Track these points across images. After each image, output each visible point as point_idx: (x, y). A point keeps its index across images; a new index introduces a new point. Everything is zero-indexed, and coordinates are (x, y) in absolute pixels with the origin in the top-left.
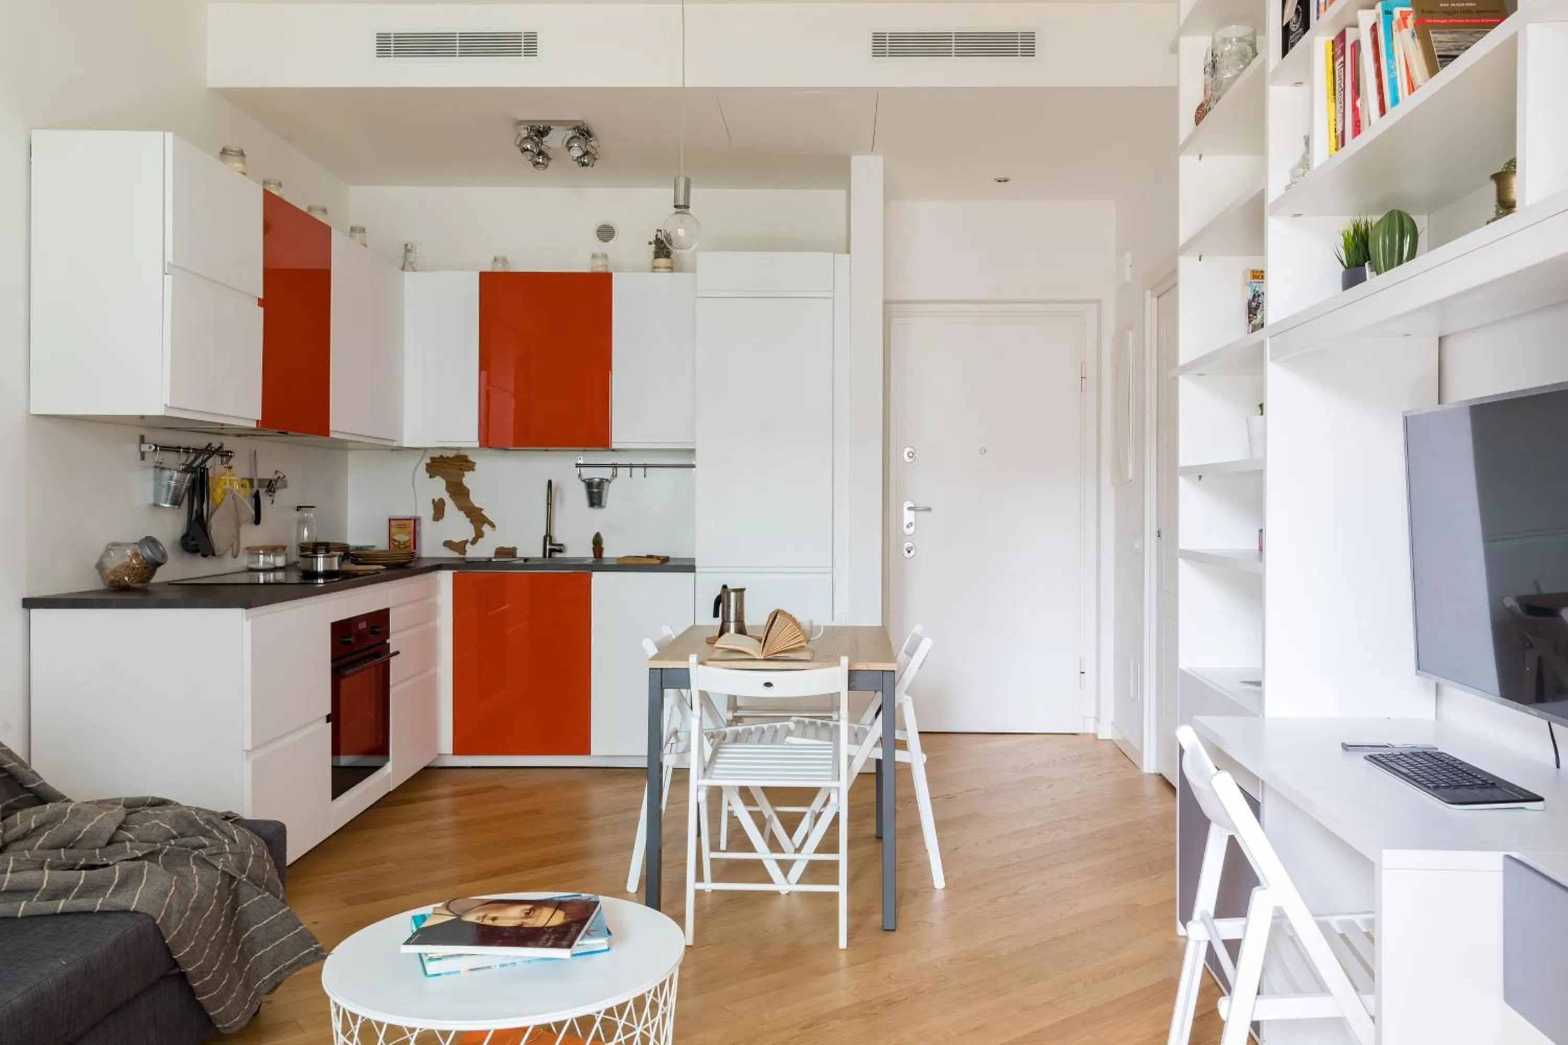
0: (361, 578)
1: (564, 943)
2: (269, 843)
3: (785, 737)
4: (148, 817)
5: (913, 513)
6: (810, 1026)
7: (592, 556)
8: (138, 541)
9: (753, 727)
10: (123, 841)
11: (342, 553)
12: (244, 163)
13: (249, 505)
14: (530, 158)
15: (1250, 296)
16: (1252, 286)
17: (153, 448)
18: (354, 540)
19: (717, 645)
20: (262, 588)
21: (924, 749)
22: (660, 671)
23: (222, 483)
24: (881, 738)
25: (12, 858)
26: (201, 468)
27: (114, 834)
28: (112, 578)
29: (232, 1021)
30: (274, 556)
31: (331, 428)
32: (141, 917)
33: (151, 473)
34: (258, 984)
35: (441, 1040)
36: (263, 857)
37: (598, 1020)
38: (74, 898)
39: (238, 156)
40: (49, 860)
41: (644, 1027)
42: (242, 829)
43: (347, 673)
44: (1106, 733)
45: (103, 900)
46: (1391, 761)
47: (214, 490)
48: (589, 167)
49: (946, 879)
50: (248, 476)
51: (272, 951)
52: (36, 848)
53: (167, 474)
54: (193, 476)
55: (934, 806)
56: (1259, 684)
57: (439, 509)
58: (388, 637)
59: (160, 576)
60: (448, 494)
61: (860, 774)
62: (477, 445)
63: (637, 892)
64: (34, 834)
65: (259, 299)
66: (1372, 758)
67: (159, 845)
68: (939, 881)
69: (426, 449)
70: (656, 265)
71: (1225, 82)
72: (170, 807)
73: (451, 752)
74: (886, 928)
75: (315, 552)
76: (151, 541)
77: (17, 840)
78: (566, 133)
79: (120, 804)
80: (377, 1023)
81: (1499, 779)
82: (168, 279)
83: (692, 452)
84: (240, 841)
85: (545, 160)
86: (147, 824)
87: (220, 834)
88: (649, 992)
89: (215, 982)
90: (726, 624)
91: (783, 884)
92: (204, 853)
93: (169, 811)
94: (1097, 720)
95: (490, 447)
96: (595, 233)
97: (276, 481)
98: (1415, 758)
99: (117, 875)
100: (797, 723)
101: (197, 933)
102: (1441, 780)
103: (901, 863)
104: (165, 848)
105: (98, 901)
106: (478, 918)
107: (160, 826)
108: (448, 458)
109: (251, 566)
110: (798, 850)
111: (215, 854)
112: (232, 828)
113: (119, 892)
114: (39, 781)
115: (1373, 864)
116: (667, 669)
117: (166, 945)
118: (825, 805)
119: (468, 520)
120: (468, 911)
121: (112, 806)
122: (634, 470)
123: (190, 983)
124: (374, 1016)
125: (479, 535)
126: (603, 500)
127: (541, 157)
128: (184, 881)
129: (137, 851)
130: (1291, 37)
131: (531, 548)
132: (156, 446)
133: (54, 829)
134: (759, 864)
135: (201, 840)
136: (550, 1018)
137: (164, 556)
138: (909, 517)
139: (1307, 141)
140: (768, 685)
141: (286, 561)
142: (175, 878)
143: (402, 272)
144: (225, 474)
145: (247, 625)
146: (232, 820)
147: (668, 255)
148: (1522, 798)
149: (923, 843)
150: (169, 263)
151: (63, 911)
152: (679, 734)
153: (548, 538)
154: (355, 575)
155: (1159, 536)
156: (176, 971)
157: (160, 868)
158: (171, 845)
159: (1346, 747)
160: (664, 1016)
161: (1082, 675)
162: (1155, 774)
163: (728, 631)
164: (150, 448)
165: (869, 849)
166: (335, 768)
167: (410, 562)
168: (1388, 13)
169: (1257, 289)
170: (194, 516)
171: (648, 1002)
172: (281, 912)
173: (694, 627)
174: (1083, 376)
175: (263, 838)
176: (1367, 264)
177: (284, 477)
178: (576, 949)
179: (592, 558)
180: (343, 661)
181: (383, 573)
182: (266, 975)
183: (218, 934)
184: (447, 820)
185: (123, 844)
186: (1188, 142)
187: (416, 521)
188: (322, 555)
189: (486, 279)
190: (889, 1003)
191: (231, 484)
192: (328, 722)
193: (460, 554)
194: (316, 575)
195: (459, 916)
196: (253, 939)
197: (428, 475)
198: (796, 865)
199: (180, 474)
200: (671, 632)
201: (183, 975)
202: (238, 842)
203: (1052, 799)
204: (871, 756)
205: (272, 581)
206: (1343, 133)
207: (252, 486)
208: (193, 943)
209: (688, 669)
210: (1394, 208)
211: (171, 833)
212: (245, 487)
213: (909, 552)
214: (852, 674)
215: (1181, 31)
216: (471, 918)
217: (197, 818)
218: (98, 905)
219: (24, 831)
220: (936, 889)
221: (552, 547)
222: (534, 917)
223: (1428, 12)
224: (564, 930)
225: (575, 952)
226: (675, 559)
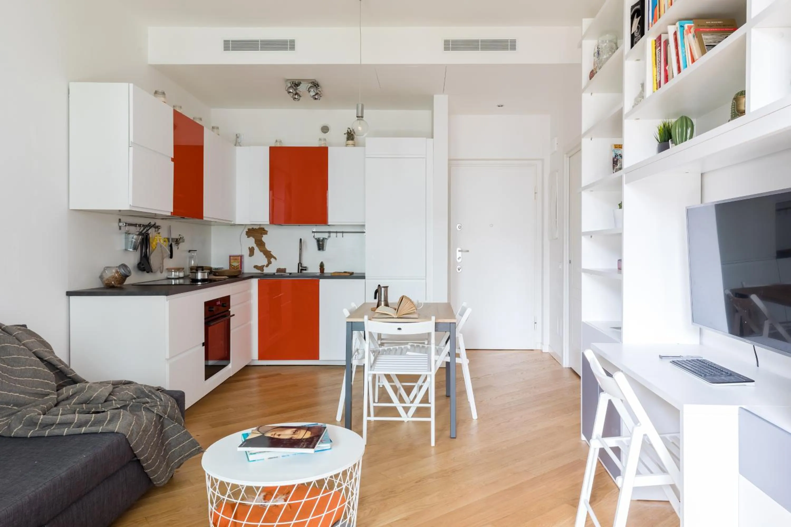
0: (217, 282)
1: (311, 446)
2: (177, 400)
3: (406, 352)
4: (123, 390)
5: (460, 253)
6: (420, 481)
7: (319, 272)
8: (118, 265)
9: (391, 348)
10: (112, 401)
11: (209, 271)
12: (165, 97)
13: (168, 250)
14: (292, 96)
15: (614, 155)
16: (614, 151)
17: (125, 224)
18: (214, 265)
19: (376, 311)
20: (173, 286)
21: (468, 357)
22: (351, 323)
23: (156, 240)
24: (449, 353)
25: (61, 409)
26: (146, 234)
27: (107, 398)
28: (107, 282)
29: (161, 481)
30: (179, 272)
31: (204, 215)
32: (119, 435)
33: (123, 236)
34: (172, 464)
35: (256, 491)
36: (175, 407)
37: (326, 482)
38: (89, 427)
39: (162, 94)
40: (78, 409)
41: (347, 484)
42: (165, 394)
43: (212, 324)
44: (546, 349)
45: (102, 427)
46: (683, 363)
47: (152, 243)
48: (318, 100)
49: (478, 415)
50: (167, 237)
51: (179, 450)
52: (72, 404)
53: (131, 236)
54: (143, 237)
55: (472, 382)
56: (620, 328)
57: (252, 252)
58: (229, 308)
59: (128, 281)
60: (256, 245)
61: (439, 368)
62: (268, 223)
63: (340, 421)
64: (71, 397)
65: (172, 158)
66: (673, 362)
67: (127, 402)
68: (475, 416)
69: (246, 225)
70: (347, 144)
71: (603, 60)
72: (134, 384)
73: (257, 358)
74: (452, 437)
75: (197, 270)
76: (124, 266)
77: (63, 400)
78: (308, 85)
79: (110, 384)
80: (227, 483)
81: (732, 371)
82: (131, 149)
83: (363, 226)
84: (164, 400)
85: (299, 96)
86: (122, 392)
87: (155, 397)
88: (350, 468)
89: (153, 464)
90: (380, 302)
91: (406, 418)
92: (148, 405)
93: (132, 387)
94: (542, 344)
95: (275, 224)
96: (321, 130)
97: (180, 239)
98: (694, 362)
99: (109, 415)
100: (411, 346)
101: (145, 442)
102: (707, 372)
103: (458, 407)
104: (130, 403)
105: (100, 428)
106: (272, 435)
107: (128, 393)
108: (255, 229)
109: (169, 277)
110: (412, 402)
111: (153, 406)
112: (161, 394)
113: (110, 423)
114: (74, 373)
115: (679, 411)
116: (354, 322)
117: (131, 447)
118: (424, 382)
119: (265, 256)
120: (267, 432)
121: (107, 385)
122: (338, 234)
123: (142, 464)
124: (225, 480)
125: (269, 263)
126: (324, 248)
127: (296, 95)
128: (139, 418)
129: (117, 405)
130: (635, 39)
131: (292, 269)
132: (126, 223)
133: (80, 395)
134: (395, 409)
135: (146, 400)
136: (305, 481)
137: (130, 272)
138: (459, 254)
139: (643, 85)
140: (399, 329)
141: (184, 274)
142: (135, 417)
143: (235, 147)
144: (156, 236)
145: (167, 303)
146: (160, 391)
147: (353, 139)
148: (744, 381)
149: (467, 399)
150: (131, 142)
151: (84, 433)
152: (359, 351)
153: (300, 264)
154: (215, 281)
155: (570, 263)
156: (136, 459)
157: (128, 413)
158: (133, 402)
159: (661, 357)
160: (356, 479)
161: (536, 324)
162: (568, 368)
163: (381, 305)
164: (123, 224)
165: (443, 401)
166: (206, 366)
167: (238, 275)
168: (682, 26)
169: (617, 153)
170: (143, 255)
171: (349, 474)
172: (183, 432)
173: (365, 304)
174: (536, 192)
175: (175, 399)
176: (670, 141)
177: (183, 237)
178: (317, 448)
179: (319, 273)
180: (210, 319)
181: (227, 280)
182: (176, 460)
183: (154, 442)
184: (255, 389)
185: (112, 402)
186: (585, 88)
187: (241, 257)
188: (200, 272)
189: (272, 149)
190: (454, 471)
191: (159, 241)
192: (203, 346)
193: (261, 271)
194: (197, 281)
195: (263, 434)
196: (170, 444)
197: (247, 236)
198: (411, 408)
199: (136, 236)
200: (355, 306)
201: (139, 461)
202: (163, 400)
203: (524, 379)
204: (444, 361)
205: (178, 284)
206: (660, 81)
207: (169, 241)
208: (143, 446)
209: (364, 322)
210: (683, 115)
211: (133, 396)
212: (166, 242)
213: (459, 270)
214: (436, 324)
215: (583, 38)
216: (269, 435)
217: (145, 390)
218: (100, 429)
219: (67, 396)
220: (473, 419)
221: (302, 268)
222: (298, 434)
223: (701, 26)
224: (310, 440)
225: (316, 450)
226: (356, 273)
